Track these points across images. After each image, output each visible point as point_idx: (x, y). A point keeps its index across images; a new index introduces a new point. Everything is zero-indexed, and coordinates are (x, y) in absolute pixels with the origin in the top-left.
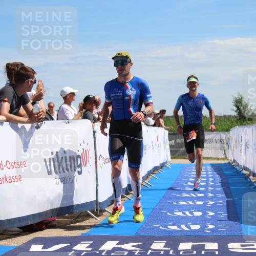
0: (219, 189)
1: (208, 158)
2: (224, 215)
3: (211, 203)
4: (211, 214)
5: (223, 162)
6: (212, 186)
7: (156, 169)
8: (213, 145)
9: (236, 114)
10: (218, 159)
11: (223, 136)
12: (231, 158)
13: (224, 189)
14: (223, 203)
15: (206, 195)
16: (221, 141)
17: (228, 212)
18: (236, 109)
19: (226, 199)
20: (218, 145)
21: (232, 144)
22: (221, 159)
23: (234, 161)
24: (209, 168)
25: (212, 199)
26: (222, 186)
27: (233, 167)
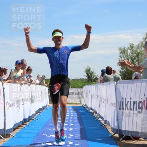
0: (77, 121)
1: (70, 103)
2: (78, 136)
3: (72, 129)
4: (71, 135)
5: (79, 105)
6: (72, 119)
7: (40, 109)
8: (74, 96)
9: (86, 78)
10: (76, 104)
11: (79, 90)
12: (83, 103)
13: (79, 121)
14: (78, 129)
15: (69, 125)
16: (78, 93)
17: (81, 135)
18: (86, 75)
19: (80, 127)
20: (77, 96)
21: (84, 95)
22: (78, 104)
23: (85, 105)
24: (71, 109)
25: (72, 127)
26: (78, 119)
27: (84, 108)
